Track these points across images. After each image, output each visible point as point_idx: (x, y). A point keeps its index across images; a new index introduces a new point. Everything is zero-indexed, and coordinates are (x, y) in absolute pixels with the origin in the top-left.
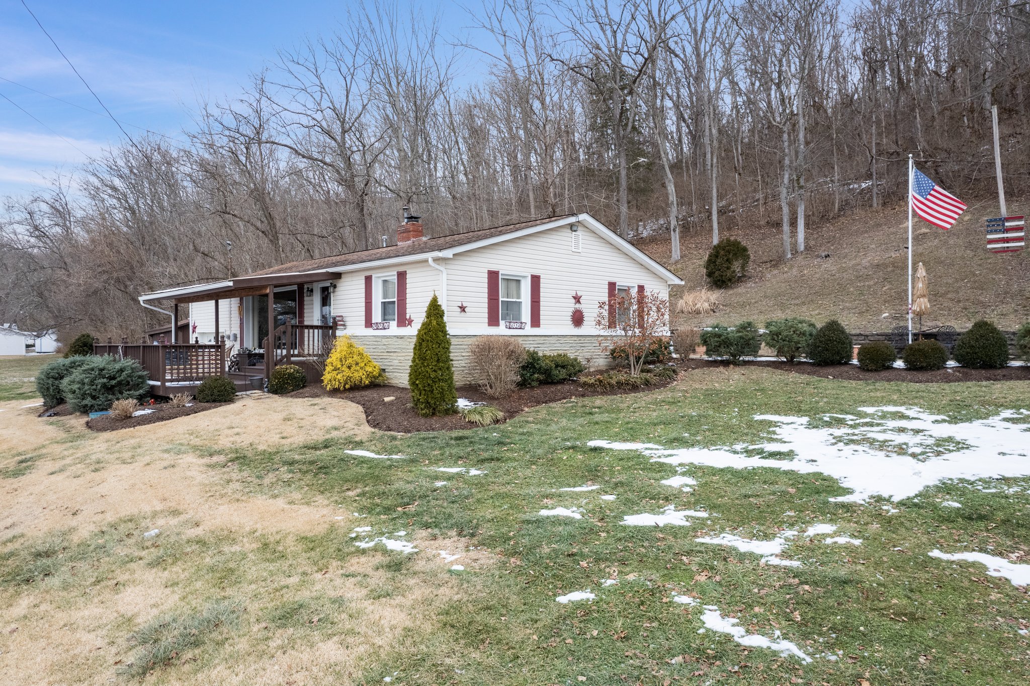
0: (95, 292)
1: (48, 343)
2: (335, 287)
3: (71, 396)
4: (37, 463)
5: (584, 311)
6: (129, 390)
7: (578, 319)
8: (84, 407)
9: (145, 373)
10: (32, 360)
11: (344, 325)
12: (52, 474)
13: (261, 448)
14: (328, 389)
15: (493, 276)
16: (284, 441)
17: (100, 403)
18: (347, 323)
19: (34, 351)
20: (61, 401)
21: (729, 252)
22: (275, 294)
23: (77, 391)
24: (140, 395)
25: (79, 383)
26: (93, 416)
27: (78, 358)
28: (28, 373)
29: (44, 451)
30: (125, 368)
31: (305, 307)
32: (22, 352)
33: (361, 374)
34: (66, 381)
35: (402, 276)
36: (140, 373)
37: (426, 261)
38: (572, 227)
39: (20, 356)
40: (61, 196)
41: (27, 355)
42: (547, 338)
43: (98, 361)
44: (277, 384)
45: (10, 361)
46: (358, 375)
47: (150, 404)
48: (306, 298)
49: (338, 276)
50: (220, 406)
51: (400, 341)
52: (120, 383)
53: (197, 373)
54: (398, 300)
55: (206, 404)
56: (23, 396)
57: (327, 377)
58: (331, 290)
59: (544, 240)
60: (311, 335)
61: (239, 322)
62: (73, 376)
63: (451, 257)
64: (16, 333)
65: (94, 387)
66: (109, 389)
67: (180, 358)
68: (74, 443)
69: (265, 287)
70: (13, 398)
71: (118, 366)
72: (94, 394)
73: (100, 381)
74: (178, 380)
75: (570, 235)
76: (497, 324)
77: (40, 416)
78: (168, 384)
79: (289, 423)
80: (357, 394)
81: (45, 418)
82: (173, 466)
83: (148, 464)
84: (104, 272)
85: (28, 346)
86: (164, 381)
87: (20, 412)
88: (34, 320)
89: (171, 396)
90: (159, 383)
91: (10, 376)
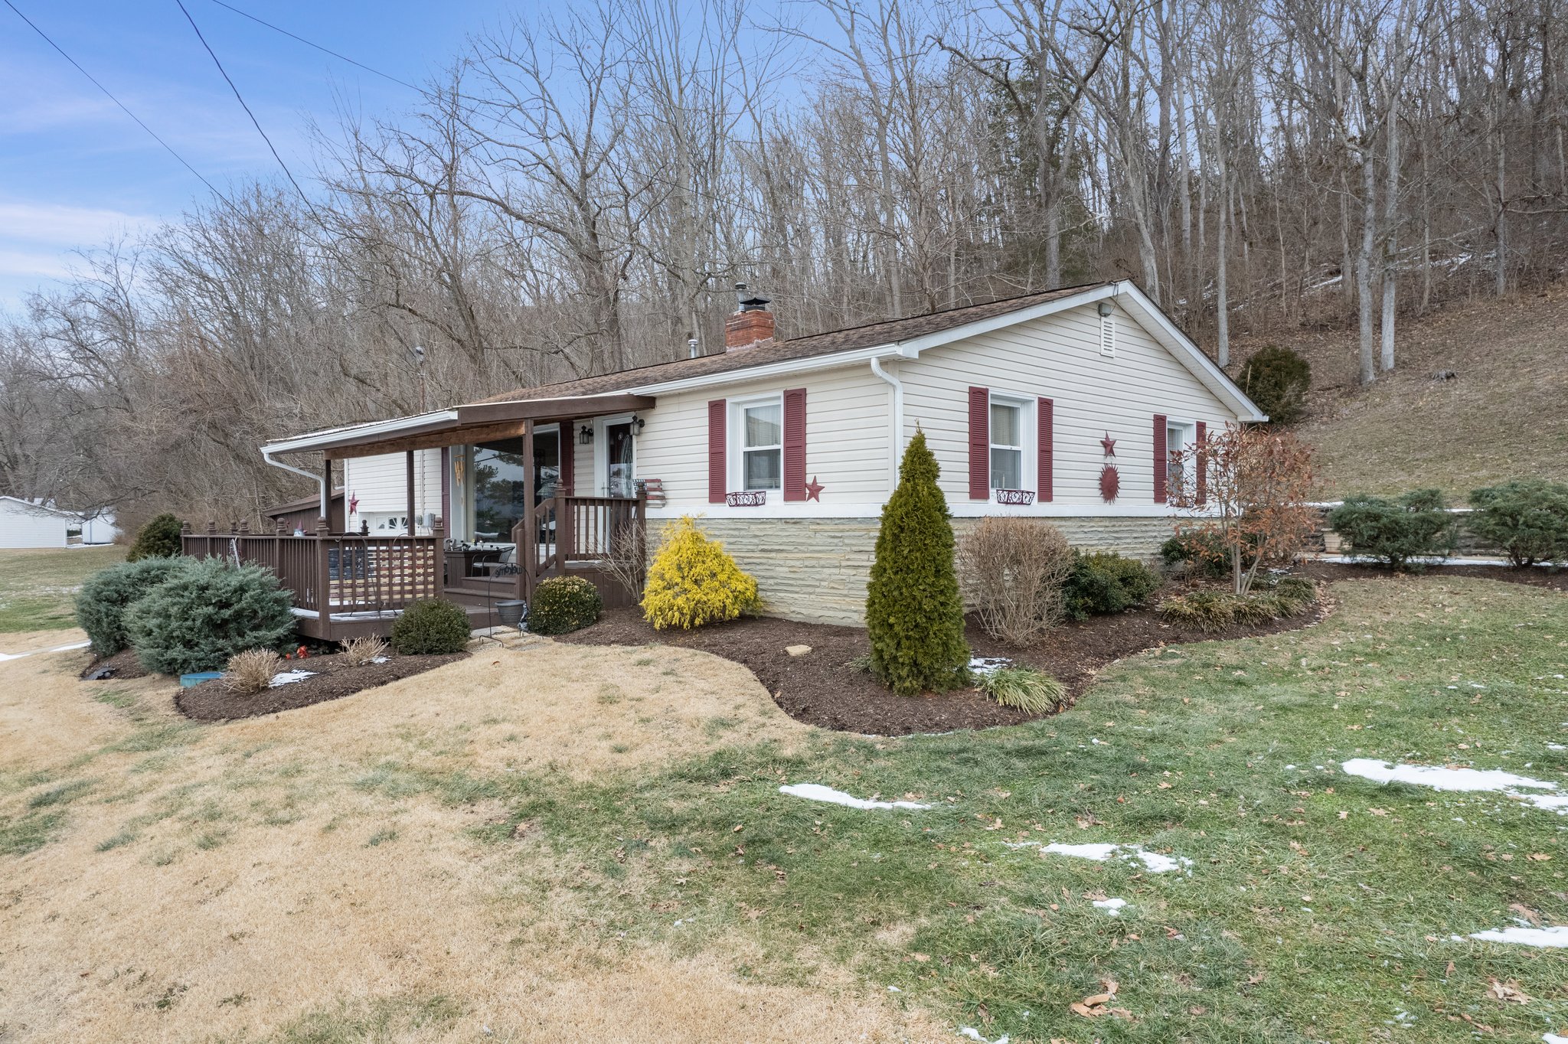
0: (177, 445)
1: (101, 529)
2: (642, 424)
3: (142, 641)
4: (72, 808)
5: (1120, 469)
6: (256, 628)
7: (1109, 486)
8: (170, 664)
9: (287, 593)
10: (77, 556)
11: (663, 498)
12: (106, 848)
13: (581, 776)
14: (657, 626)
15: (978, 396)
16: (624, 760)
17: (201, 655)
18: (669, 495)
19: (80, 541)
20: (122, 646)
21: (1278, 369)
22: (536, 437)
23: (156, 631)
24: (278, 638)
25: (158, 614)
26: (189, 682)
27: (154, 561)
28: (69, 578)
29: (89, 772)
30: (248, 584)
31: (576, 464)
32: (61, 542)
33: (723, 596)
34: (131, 610)
35: (795, 402)
36: (278, 594)
37: (867, 365)
38: (1100, 307)
39: (59, 549)
40: (120, 292)
41: (69, 547)
42: (1063, 523)
43: (193, 569)
44: (547, 615)
45: (42, 558)
46: (717, 598)
47: (297, 657)
48: (578, 448)
49: (649, 402)
50: (444, 662)
51: (792, 530)
52: (239, 615)
53: (391, 593)
54: (786, 448)
55: (414, 659)
56: (57, 623)
57: (652, 600)
58: (634, 429)
59: (1059, 330)
60: (592, 516)
61: (440, 493)
62: (146, 601)
63: (916, 356)
64: (52, 513)
65: (189, 623)
66: (217, 627)
67: (357, 564)
68: (154, 754)
69: (516, 423)
70: (42, 626)
71: (234, 581)
72: (188, 637)
73: (200, 611)
74: (353, 608)
75: (1096, 323)
76: (985, 496)
77: (83, 676)
78: (333, 617)
79: (614, 708)
80: (720, 637)
81: (92, 683)
82: (392, 836)
83: (330, 828)
84: (191, 411)
85: (70, 533)
86: (327, 610)
87: (46, 665)
88: (80, 493)
89: (345, 643)
90: (316, 614)
91: (41, 584)
